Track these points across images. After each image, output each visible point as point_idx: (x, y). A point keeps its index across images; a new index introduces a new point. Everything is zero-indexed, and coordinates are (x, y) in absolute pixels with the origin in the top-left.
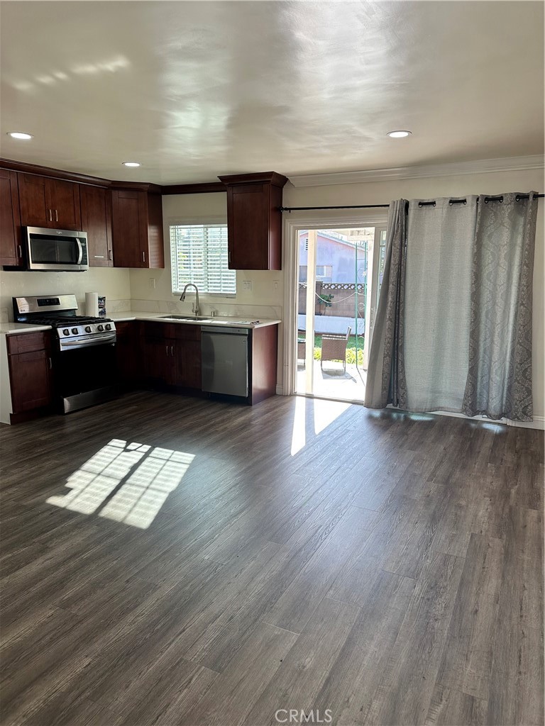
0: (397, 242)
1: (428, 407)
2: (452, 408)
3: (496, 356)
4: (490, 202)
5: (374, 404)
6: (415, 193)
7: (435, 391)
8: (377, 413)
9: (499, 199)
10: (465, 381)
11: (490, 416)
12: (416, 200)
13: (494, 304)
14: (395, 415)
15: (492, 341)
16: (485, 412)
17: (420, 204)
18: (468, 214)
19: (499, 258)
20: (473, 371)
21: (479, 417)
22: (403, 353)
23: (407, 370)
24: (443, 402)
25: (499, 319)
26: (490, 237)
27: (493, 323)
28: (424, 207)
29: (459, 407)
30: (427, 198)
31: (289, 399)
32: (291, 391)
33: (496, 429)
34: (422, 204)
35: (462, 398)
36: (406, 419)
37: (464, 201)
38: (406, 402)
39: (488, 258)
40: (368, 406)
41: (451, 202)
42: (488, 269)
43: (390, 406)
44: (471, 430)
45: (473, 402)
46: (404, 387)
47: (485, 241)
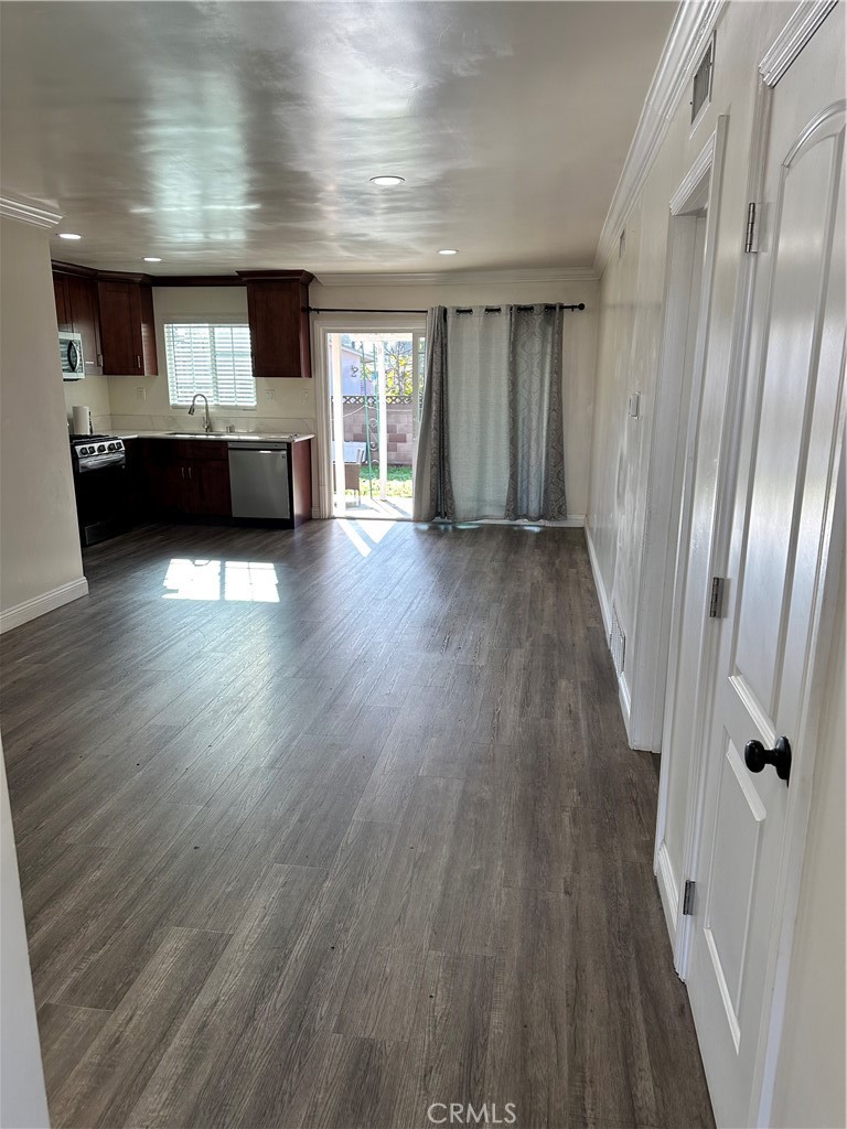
0: (438, 350)
1: (475, 515)
2: (496, 516)
3: (533, 461)
4: (522, 311)
5: (423, 516)
6: (453, 301)
7: (480, 500)
8: (425, 527)
9: (529, 309)
10: (507, 487)
11: (530, 519)
12: (453, 308)
13: (530, 411)
14: (442, 527)
15: (529, 447)
16: (526, 516)
17: (458, 311)
18: (503, 323)
19: (532, 366)
20: (514, 476)
21: (518, 522)
22: (448, 463)
23: (453, 480)
24: (488, 511)
25: (534, 424)
26: (523, 345)
27: (530, 430)
28: (461, 315)
29: (502, 514)
30: (464, 305)
31: (328, 522)
32: (330, 512)
33: (536, 529)
34: (459, 311)
35: (505, 504)
36: (455, 529)
37: (499, 310)
38: (453, 513)
39: (522, 366)
40: (417, 520)
41: (486, 310)
42: (523, 377)
43: (438, 519)
44: (515, 532)
45: (514, 508)
46: (451, 498)
47: (519, 349)
